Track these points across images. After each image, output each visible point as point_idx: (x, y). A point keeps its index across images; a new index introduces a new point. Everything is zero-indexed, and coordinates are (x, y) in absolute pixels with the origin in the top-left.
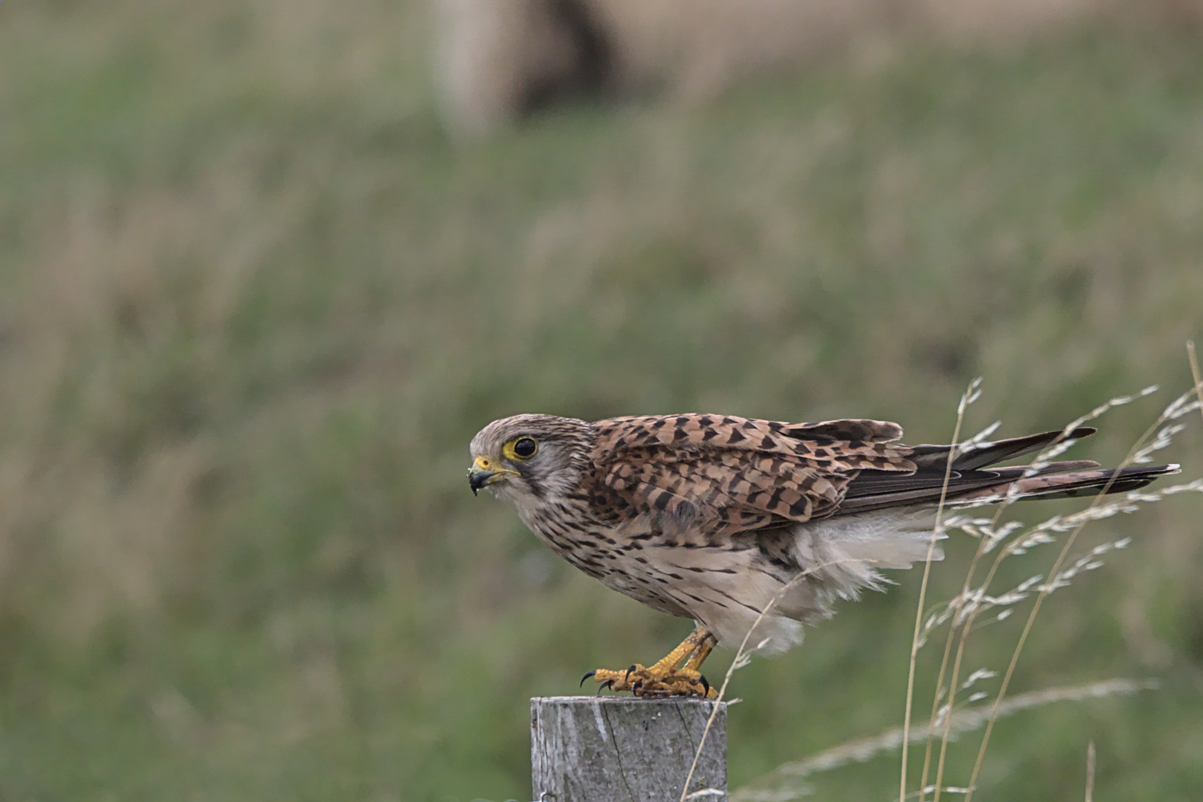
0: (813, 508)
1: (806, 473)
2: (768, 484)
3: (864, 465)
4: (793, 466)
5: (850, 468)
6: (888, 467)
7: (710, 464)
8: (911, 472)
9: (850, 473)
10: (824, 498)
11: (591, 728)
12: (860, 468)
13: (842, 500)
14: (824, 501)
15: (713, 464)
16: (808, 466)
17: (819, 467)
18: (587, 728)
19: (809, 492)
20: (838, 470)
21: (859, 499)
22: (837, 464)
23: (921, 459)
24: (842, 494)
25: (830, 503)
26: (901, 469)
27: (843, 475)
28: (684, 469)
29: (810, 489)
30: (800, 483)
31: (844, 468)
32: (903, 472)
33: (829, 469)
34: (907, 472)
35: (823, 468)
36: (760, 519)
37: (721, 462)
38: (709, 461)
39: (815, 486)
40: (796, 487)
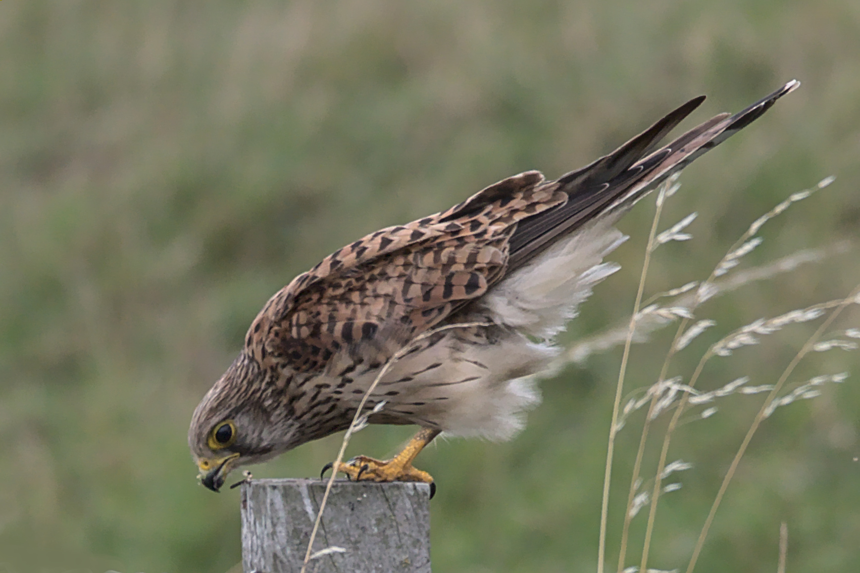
0: (486, 278)
1: (467, 250)
2: (437, 277)
3: (517, 218)
4: (453, 249)
5: (505, 225)
6: (540, 209)
7: (377, 281)
8: (562, 203)
9: (507, 231)
10: (492, 265)
11: (299, 509)
12: (514, 222)
13: (508, 258)
14: (493, 267)
15: (380, 281)
16: (467, 243)
17: (477, 240)
18: (295, 509)
19: (476, 266)
20: (495, 234)
21: (523, 249)
22: (493, 228)
23: (569, 186)
24: (506, 253)
25: (498, 266)
26: (552, 205)
27: (501, 236)
28: (355, 297)
29: (476, 262)
30: (465, 261)
31: (500, 229)
32: (555, 207)
33: (487, 236)
34: (559, 205)
35: (481, 239)
36: (441, 310)
37: (386, 276)
38: (376, 279)
39: (479, 258)
40: (462, 267)
